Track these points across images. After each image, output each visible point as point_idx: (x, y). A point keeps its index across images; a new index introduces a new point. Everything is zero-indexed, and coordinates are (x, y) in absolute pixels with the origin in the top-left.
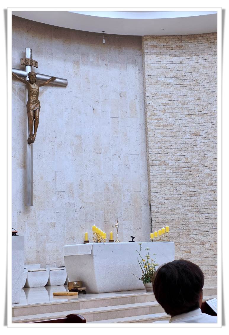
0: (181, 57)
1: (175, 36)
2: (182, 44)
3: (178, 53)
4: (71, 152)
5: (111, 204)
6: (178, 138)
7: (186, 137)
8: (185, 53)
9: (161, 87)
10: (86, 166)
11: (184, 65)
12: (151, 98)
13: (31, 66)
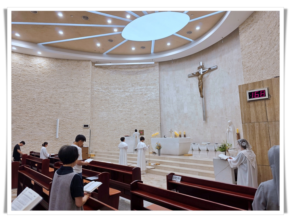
0: (253, 26)
1: (250, 16)
2: (253, 18)
3: (252, 25)
4: (221, 96)
5: (238, 115)
6: (256, 74)
7: (259, 72)
8: (254, 23)
9: (247, 49)
10: (227, 100)
11: (255, 30)
12: (243, 57)
13: (202, 68)
